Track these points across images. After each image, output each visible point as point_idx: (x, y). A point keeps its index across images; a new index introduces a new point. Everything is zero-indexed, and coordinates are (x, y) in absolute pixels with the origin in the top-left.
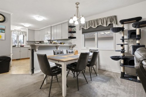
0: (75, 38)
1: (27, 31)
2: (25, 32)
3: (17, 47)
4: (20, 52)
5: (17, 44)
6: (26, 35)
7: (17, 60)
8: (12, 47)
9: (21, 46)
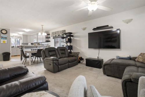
0: (50, 41)
1: (22, 36)
2: (20, 37)
3: (15, 47)
4: (17, 50)
5: (15, 46)
6: (21, 39)
7: (15, 56)
8: (11, 47)
9: (18, 47)
